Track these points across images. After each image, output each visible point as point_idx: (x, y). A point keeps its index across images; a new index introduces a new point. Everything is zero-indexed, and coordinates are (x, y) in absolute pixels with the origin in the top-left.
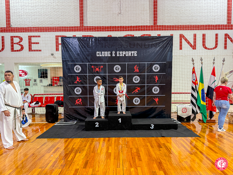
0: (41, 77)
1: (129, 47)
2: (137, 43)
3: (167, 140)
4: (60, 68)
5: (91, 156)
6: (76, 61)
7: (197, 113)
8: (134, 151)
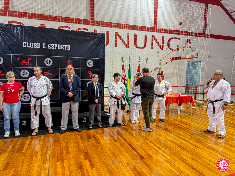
1: (61, 40)
2: (70, 37)
3: (97, 131)
5: (15, 157)
8: (63, 145)
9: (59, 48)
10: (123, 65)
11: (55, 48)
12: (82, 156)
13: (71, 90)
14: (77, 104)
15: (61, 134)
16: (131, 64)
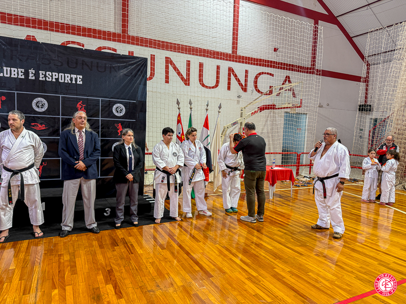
1: (65, 66)
2: (83, 61)
3: (130, 232)
8: (66, 259)
9: (60, 81)
10: (179, 115)
11: (54, 80)
12: (101, 277)
13: (82, 156)
14: (93, 183)
15: (62, 238)
16: (192, 114)
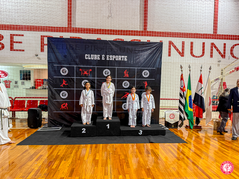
0: (24, 79)
1: (119, 51)
3: (156, 146)
4: (45, 69)
5: (78, 164)
6: (63, 63)
7: (185, 119)
8: (123, 158)
9: (116, 60)
10: (182, 75)
16: (191, 74)
